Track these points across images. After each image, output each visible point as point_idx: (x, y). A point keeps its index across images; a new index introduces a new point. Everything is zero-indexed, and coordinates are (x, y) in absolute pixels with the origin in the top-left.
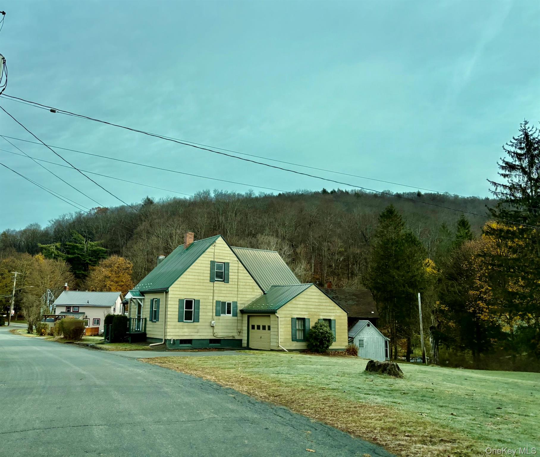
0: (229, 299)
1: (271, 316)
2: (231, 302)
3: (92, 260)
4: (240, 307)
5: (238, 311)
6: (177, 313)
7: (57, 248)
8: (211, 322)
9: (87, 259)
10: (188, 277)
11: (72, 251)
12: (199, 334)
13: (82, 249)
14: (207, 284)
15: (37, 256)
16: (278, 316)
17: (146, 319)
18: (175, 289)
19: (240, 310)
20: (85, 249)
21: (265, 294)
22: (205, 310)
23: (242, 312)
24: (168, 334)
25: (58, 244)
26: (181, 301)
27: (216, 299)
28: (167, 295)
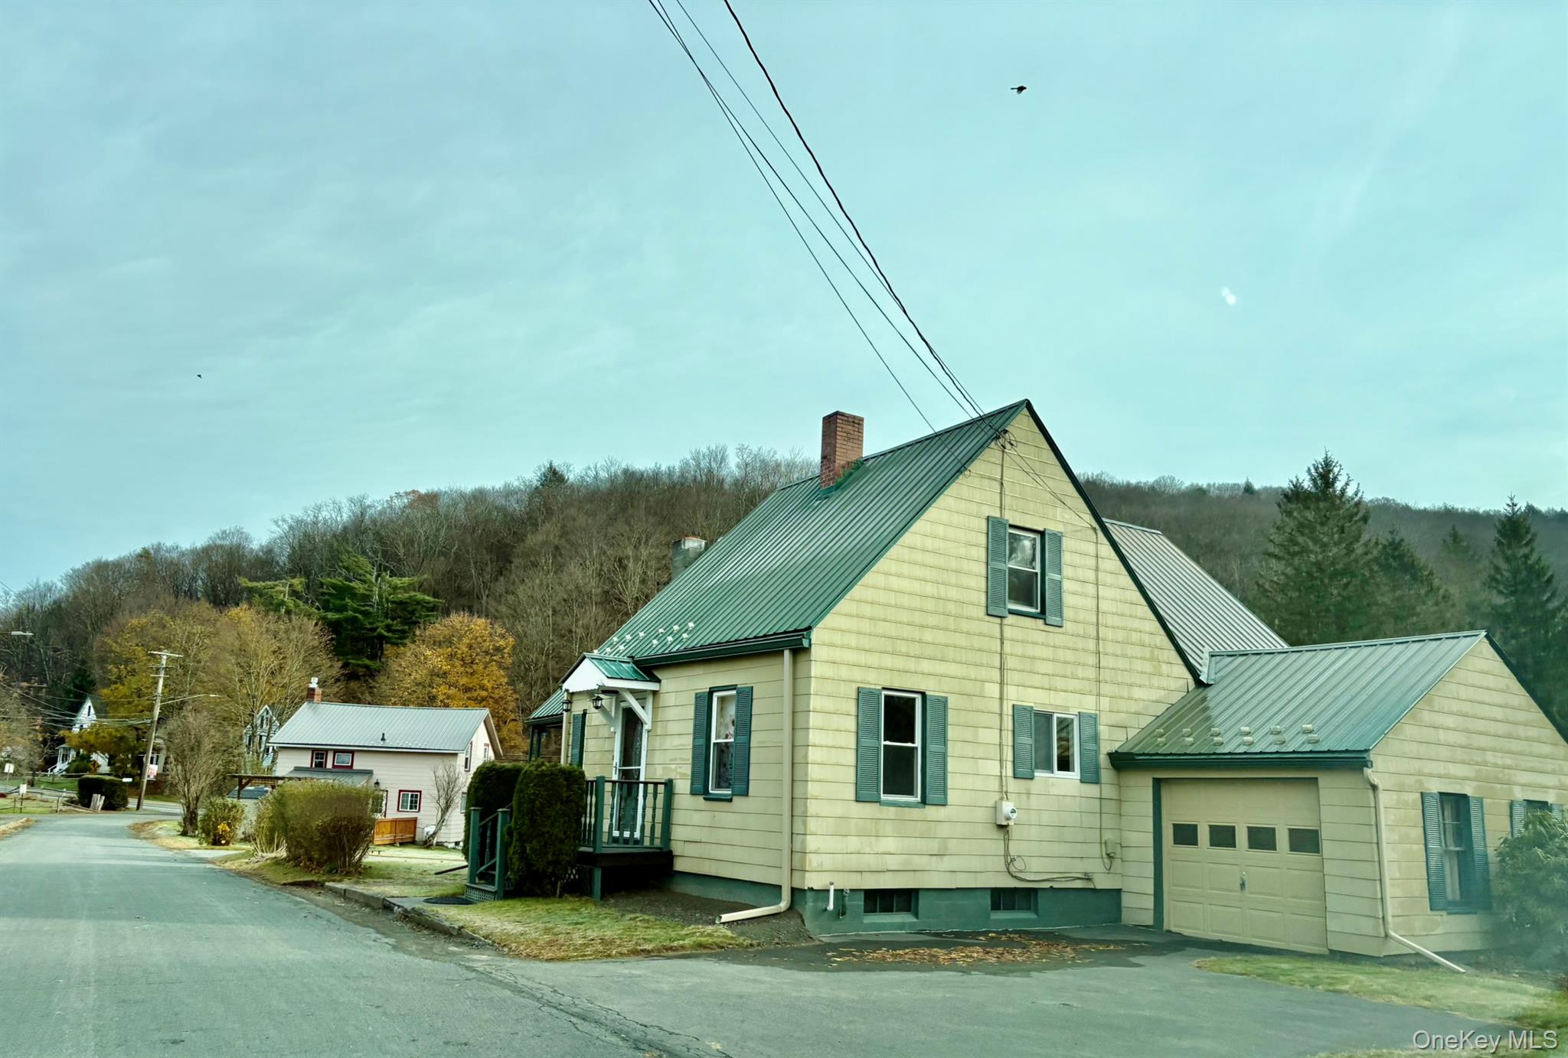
0: (1064, 703)
1: (1321, 782)
2: (1071, 714)
3: (394, 628)
4: (1111, 741)
5: (1103, 760)
6: (850, 758)
7: (294, 594)
8: (995, 808)
9: (380, 624)
10: (895, 583)
11: (338, 602)
12: (946, 863)
13: (366, 598)
14: (974, 626)
15: (234, 611)
16: (1376, 781)
17: (669, 784)
18: (837, 639)
19: (1110, 755)
20: (376, 598)
21: (1200, 684)
22: (969, 750)
23: (1122, 762)
24: (813, 861)
25: (298, 582)
26: (863, 696)
27: (1015, 695)
28: (801, 665)
